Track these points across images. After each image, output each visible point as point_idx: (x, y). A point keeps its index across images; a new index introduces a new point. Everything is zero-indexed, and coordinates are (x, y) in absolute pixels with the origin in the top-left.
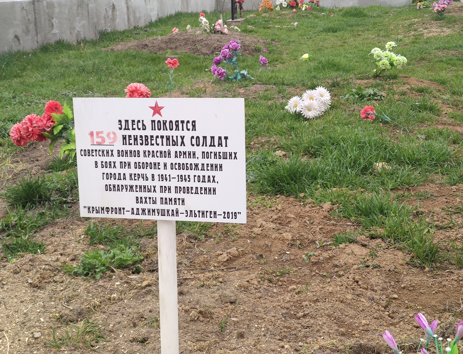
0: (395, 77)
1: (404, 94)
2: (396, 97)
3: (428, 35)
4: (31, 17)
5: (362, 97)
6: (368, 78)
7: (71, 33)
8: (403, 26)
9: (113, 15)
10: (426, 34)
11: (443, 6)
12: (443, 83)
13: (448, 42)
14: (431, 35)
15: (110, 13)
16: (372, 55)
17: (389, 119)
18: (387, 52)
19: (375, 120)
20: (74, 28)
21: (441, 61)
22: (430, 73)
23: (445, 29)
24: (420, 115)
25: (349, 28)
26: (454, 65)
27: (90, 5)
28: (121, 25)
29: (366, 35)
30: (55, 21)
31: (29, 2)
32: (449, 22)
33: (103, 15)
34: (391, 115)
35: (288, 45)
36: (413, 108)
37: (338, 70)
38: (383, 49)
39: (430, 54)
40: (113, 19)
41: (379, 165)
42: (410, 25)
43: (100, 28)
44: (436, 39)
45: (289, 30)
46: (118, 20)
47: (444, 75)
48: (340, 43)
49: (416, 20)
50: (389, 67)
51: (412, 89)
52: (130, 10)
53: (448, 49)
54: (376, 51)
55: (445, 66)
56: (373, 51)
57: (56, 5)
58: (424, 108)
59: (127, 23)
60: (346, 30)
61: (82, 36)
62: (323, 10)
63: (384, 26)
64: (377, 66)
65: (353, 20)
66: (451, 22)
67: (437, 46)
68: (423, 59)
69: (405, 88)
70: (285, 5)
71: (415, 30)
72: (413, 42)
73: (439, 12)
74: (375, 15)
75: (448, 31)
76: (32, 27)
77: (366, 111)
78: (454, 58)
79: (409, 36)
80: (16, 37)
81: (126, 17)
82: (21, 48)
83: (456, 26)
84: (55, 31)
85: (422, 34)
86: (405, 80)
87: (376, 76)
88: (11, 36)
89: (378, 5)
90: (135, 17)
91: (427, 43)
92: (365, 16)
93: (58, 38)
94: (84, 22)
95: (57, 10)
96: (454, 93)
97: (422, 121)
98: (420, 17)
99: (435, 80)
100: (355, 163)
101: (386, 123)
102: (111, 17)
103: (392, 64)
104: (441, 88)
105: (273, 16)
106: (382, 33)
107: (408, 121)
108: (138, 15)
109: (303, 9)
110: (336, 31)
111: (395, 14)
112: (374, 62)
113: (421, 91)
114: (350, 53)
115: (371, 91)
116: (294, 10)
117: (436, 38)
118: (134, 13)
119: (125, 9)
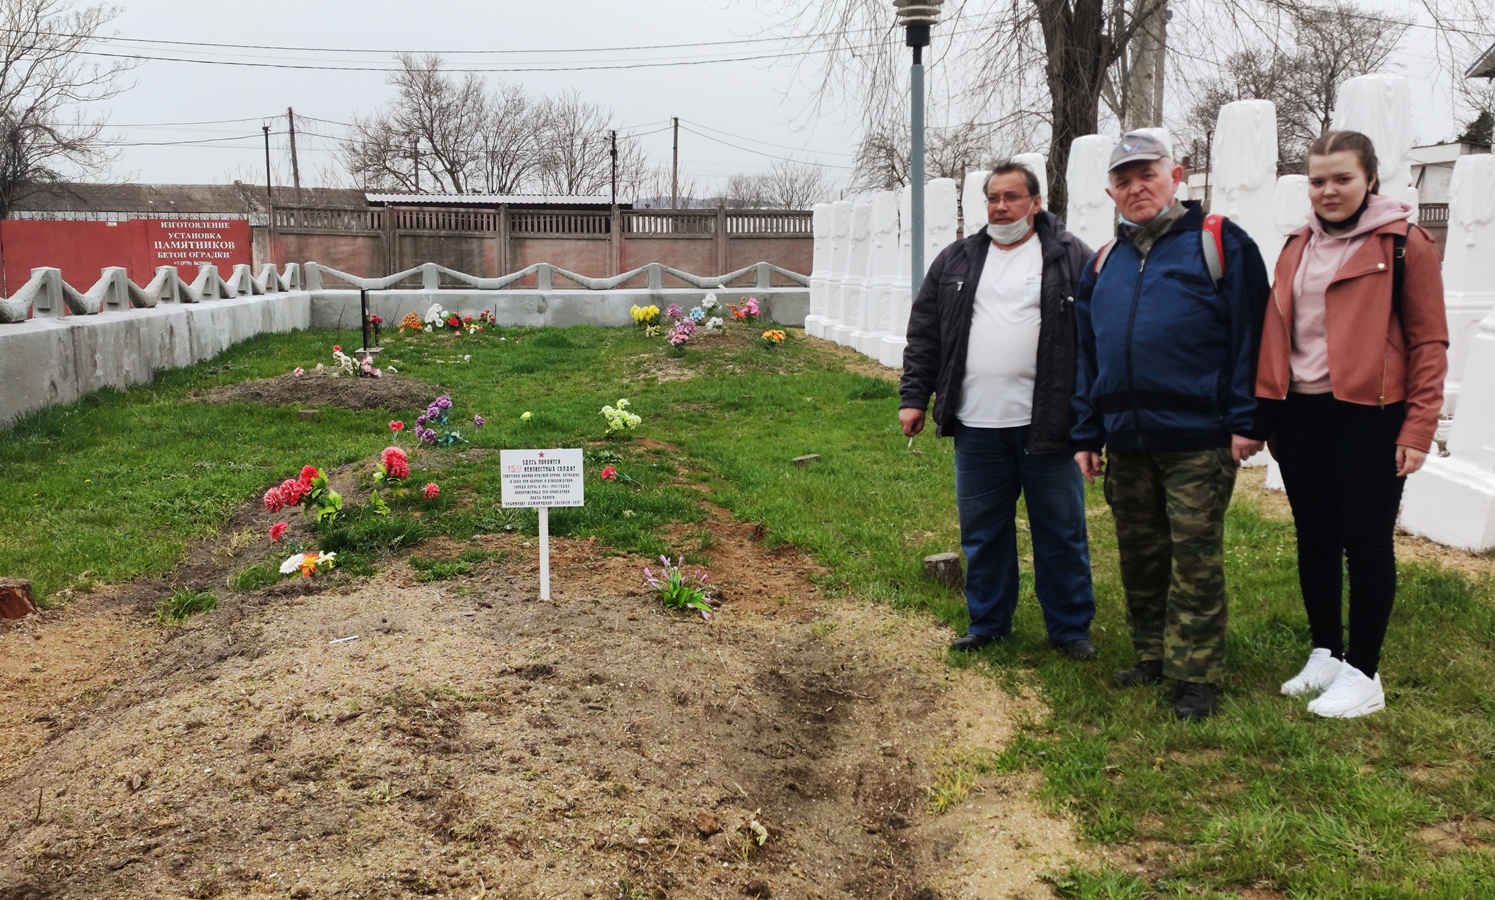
0: (629, 439)
1: (640, 456)
2: (634, 460)
3: (665, 380)
4: (70, 353)
5: (599, 460)
6: (600, 440)
7: (118, 375)
8: (628, 365)
9: (171, 343)
10: (662, 379)
11: (682, 337)
12: (680, 444)
13: (690, 392)
14: (667, 379)
15: (167, 341)
16: (603, 415)
17: (629, 479)
18: (619, 410)
19: (615, 481)
20: (122, 367)
21: (681, 418)
22: (667, 433)
23: (686, 371)
24: (659, 475)
25: (550, 367)
26: (696, 423)
27: (142, 330)
28: (182, 360)
29: (577, 377)
30: (98, 357)
31: (67, 330)
32: (691, 361)
33: (158, 344)
34: (631, 475)
35: (468, 393)
36: (652, 469)
37: (554, 430)
38: (614, 406)
39: (666, 408)
40: (171, 350)
41: (627, 513)
42: (639, 364)
43: (156, 364)
44: (675, 386)
45: (459, 368)
46: (177, 351)
47: (684, 435)
48: (542, 390)
49: (646, 356)
50: (622, 428)
51: (648, 451)
52: (194, 333)
53: (688, 401)
54: (607, 410)
55: (686, 424)
56: (604, 409)
57: (99, 333)
58: (660, 469)
59: (189, 354)
60: (547, 370)
61: (132, 379)
62: (500, 332)
63: (601, 363)
64: (609, 427)
65: (553, 353)
66: (693, 360)
67: (675, 397)
68: (658, 415)
69: (641, 450)
70: (440, 324)
71: (646, 372)
72: (645, 391)
73: (677, 345)
74: (584, 344)
75: (690, 374)
76: (70, 367)
77: (607, 472)
78: (697, 414)
79: (638, 381)
80: (53, 384)
81: (188, 345)
82: (58, 400)
83: (701, 366)
84: (99, 372)
85: (656, 378)
86: (640, 442)
87: (609, 437)
88: (47, 383)
89: (586, 324)
90: (199, 344)
91: (663, 392)
92: (570, 345)
93: (102, 383)
94: (134, 356)
95: (100, 340)
96: (691, 455)
97: (660, 481)
98: (652, 351)
99: (673, 442)
100: (607, 511)
101: (627, 483)
102: (168, 346)
103: (625, 424)
104: (678, 450)
105: (424, 342)
106: (600, 375)
107: (646, 481)
108: (203, 341)
109: (472, 331)
110: (532, 371)
111: (615, 342)
112: (604, 422)
113: (658, 453)
114: (565, 406)
115: (607, 454)
116: (458, 333)
117: (673, 384)
118: (199, 339)
119: (187, 333)
